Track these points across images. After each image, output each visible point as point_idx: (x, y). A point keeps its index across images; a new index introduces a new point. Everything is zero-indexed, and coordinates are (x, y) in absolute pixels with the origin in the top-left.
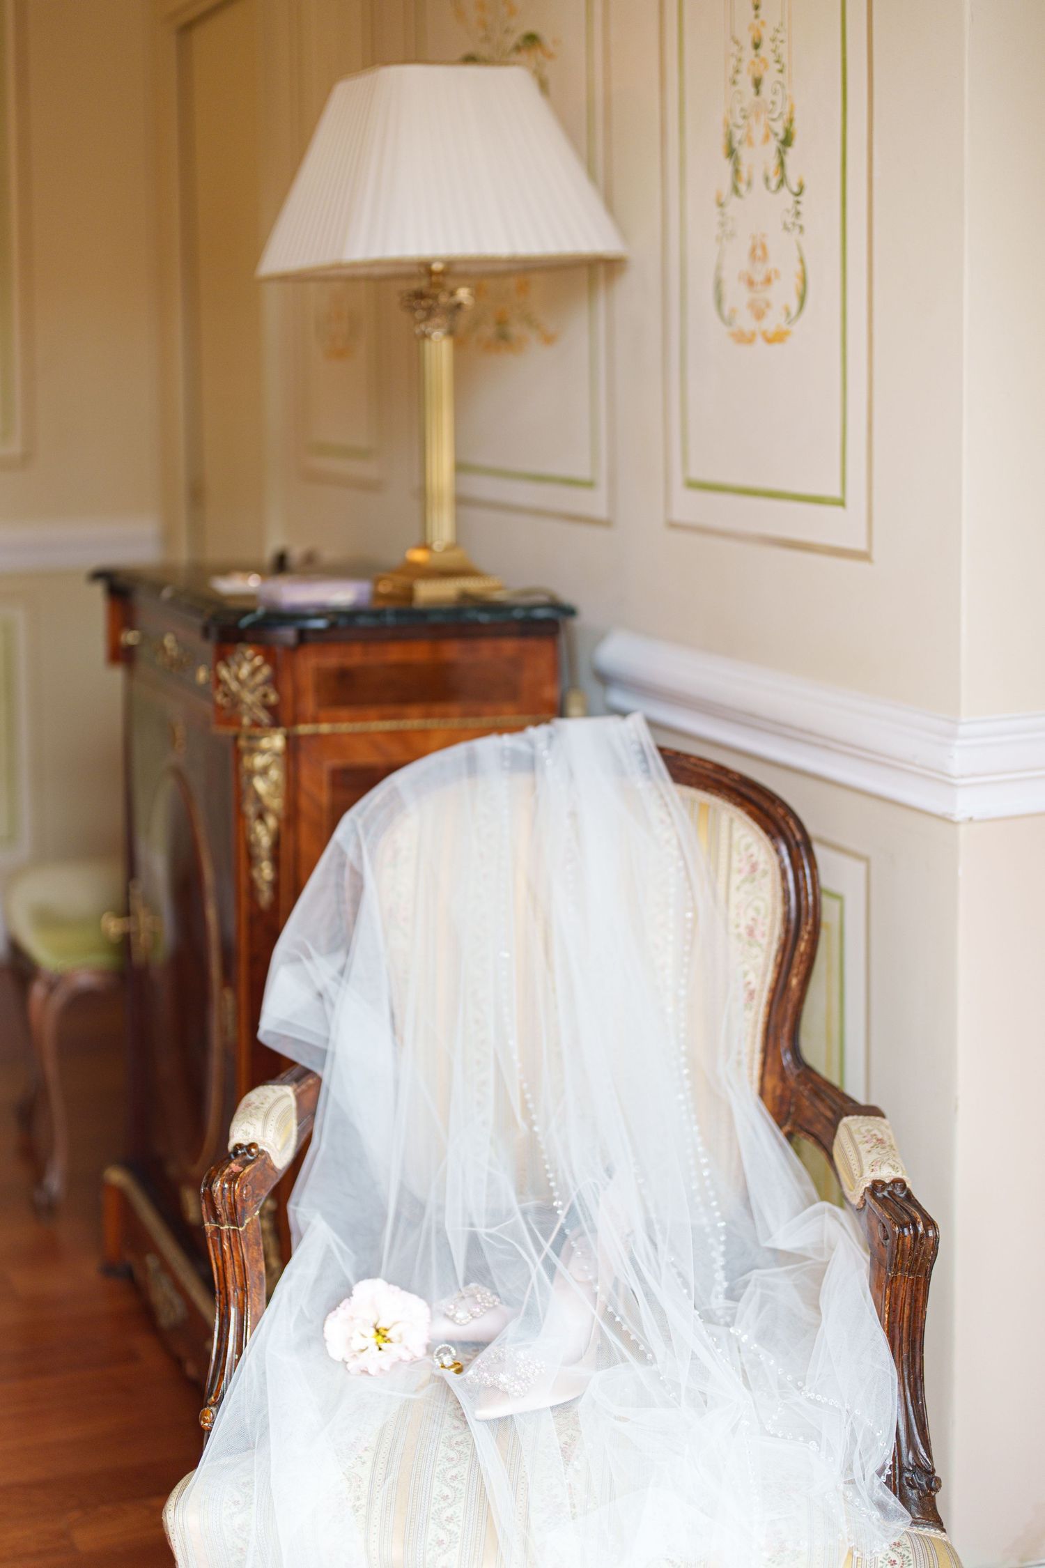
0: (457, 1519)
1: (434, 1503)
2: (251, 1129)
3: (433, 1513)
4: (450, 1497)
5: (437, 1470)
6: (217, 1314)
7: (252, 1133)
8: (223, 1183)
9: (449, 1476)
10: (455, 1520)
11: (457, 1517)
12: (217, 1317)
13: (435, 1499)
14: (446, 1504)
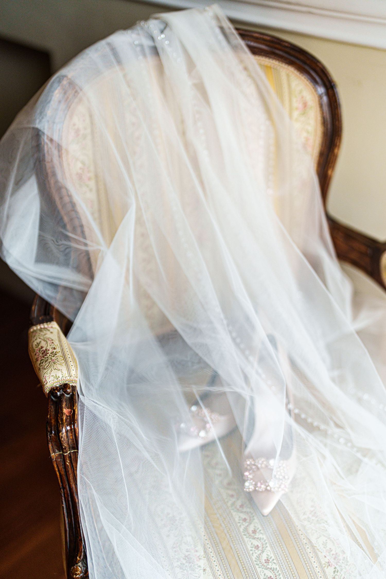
0: (272, 559)
1: (253, 554)
2: (59, 374)
3: (255, 561)
4: (259, 545)
5: (241, 530)
6: (64, 501)
7: (61, 376)
8: (66, 428)
9: (251, 532)
10: (271, 560)
11: (271, 557)
12: (64, 503)
13: (251, 550)
14: (260, 552)
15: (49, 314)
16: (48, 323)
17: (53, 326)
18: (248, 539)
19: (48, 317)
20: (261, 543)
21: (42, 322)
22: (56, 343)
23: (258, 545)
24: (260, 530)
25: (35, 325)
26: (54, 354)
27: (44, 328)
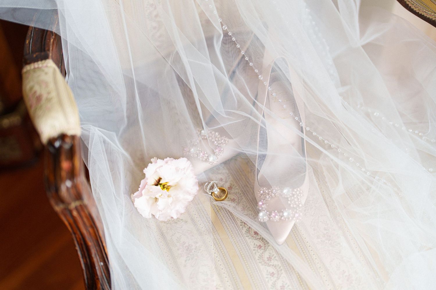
15: (44, 51)
16: (43, 61)
17: (49, 65)
18: (251, 240)
19: (43, 54)
20: (276, 270)
21: (36, 60)
22: (52, 86)
23: (273, 273)
24: (275, 257)
25: (29, 63)
26: (49, 100)
27: (38, 68)
